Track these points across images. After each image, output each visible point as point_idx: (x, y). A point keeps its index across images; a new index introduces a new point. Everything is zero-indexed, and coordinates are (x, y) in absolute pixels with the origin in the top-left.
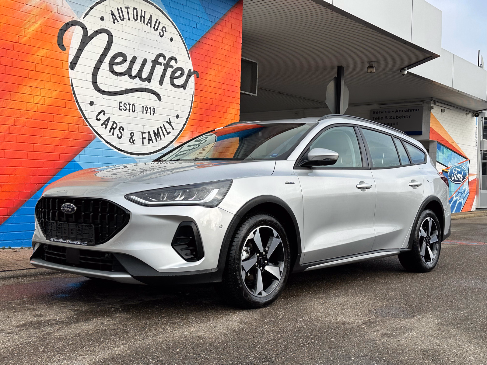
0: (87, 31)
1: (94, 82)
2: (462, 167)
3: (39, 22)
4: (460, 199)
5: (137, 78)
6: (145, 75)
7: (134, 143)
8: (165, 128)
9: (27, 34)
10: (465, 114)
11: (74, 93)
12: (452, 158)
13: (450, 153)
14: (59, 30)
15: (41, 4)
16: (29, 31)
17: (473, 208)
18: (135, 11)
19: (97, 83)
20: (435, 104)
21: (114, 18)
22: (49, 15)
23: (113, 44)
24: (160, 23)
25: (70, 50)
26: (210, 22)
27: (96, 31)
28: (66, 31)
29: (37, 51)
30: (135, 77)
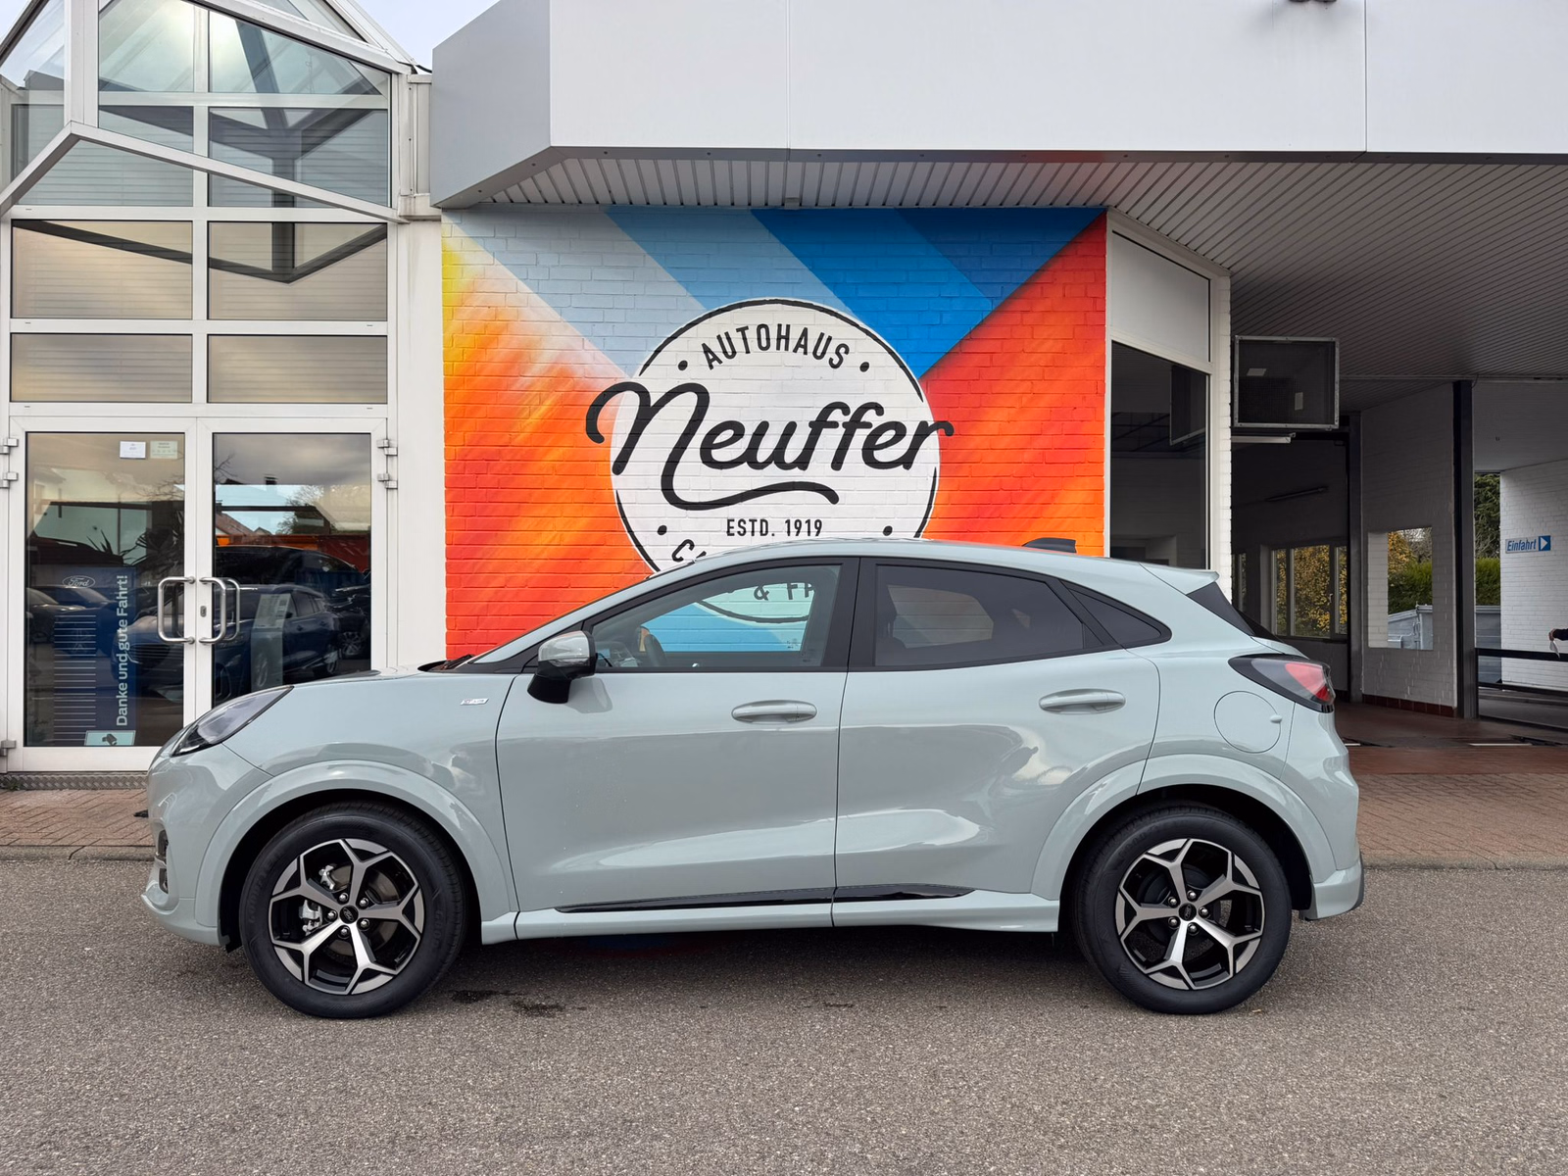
0: (649, 396)
1: (668, 490)
3: (548, 402)
5: (773, 465)
6: (791, 454)
7: (766, 599)
9: (525, 427)
11: (624, 516)
14: (589, 408)
15: (551, 369)
16: (529, 420)
18: (763, 331)
19: (672, 489)
21: (711, 357)
22: (567, 386)
23: (709, 408)
24: (830, 339)
25: (613, 439)
26: (987, 300)
27: (668, 393)
28: (604, 405)
29: (545, 453)
30: (767, 463)
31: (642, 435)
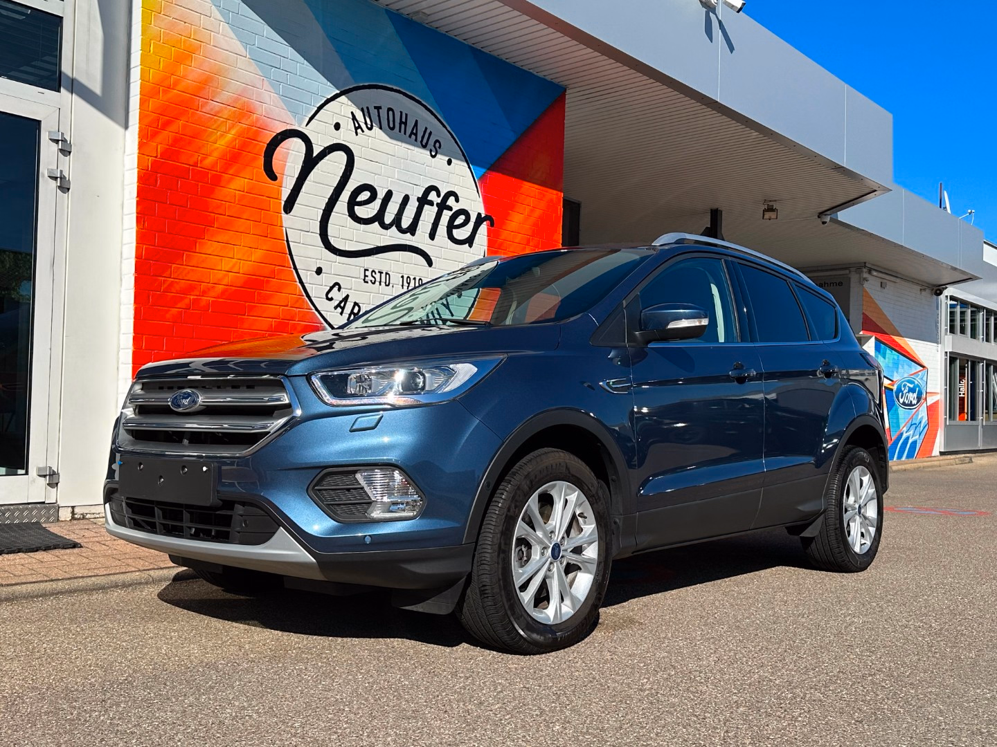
0: (312, 147)
1: (324, 235)
2: (916, 382)
3: (233, 132)
4: (914, 436)
5: (394, 228)
6: (406, 222)
8: (439, 314)
9: (213, 151)
10: (919, 292)
11: (291, 254)
12: (900, 366)
13: (896, 357)
14: (266, 145)
15: (237, 100)
16: (217, 145)
17: (936, 452)
18: (391, 113)
19: (327, 235)
20: (870, 272)
21: (357, 125)
22: (249, 120)
23: (354, 168)
24: (430, 133)
25: (284, 181)
26: (512, 133)
27: (326, 148)
28: (277, 147)
29: (229, 181)
30: (390, 225)
31: (306, 182)
